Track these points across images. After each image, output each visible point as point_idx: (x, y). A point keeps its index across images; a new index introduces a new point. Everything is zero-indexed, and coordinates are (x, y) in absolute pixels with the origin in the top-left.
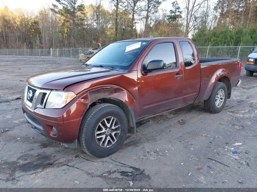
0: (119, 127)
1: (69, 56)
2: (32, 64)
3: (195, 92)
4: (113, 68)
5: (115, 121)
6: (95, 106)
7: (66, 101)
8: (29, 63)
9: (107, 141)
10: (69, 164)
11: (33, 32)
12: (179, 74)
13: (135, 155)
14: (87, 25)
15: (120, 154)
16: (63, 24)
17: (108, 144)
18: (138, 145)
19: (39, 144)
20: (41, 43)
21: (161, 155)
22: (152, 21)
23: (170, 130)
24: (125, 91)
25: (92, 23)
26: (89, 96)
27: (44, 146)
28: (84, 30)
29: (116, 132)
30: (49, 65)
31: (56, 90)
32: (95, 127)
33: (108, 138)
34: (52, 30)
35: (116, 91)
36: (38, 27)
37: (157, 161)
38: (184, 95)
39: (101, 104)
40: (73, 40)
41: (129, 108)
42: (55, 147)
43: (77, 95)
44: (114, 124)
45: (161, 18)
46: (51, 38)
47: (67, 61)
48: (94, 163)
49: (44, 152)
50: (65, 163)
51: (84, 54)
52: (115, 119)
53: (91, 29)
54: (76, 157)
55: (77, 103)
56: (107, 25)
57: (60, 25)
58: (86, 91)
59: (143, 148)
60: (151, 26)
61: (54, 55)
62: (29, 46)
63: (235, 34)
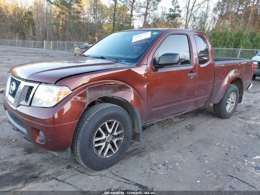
0: (122, 133)
1: (63, 49)
2: (23, 56)
3: (207, 94)
4: (117, 60)
5: (118, 125)
6: (94, 106)
7: (58, 98)
8: (20, 54)
9: (107, 150)
10: (59, 178)
11: (26, 22)
12: (193, 73)
13: (140, 168)
14: (83, 18)
15: (122, 166)
16: (59, 16)
17: (108, 153)
18: (143, 155)
19: (23, 149)
20: (34, 34)
21: (171, 169)
22: (150, 18)
23: (178, 136)
24: (132, 89)
25: (89, 17)
26: (88, 93)
27: (29, 151)
28: (79, 24)
29: (118, 139)
30: (42, 57)
31: (46, 83)
32: (93, 133)
33: (108, 146)
34: (46, 22)
35: (121, 88)
36: (31, 17)
37: (167, 176)
38: (196, 97)
39: (102, 104)
40: (68, 33)
41: (136, 110)
42: (42, 153)
43: (72, 91)
44: (116, 129)
45: (160, 16)
46: (45, 30)
47: (61, 54)
48: (90, 177)
49: (28, 160)
50: (54, 176)
51: (79, 48)
52: (119, 123)
53: (87, 24)
54: (68, 168)
55: (72, 102)
56: (104, 20)
57: (55, 17)
58: (84, 86)
59: (149, 158)
60: (149, 23)
61: (48, 47)
62: (21, 37)
63: (235, 36)
